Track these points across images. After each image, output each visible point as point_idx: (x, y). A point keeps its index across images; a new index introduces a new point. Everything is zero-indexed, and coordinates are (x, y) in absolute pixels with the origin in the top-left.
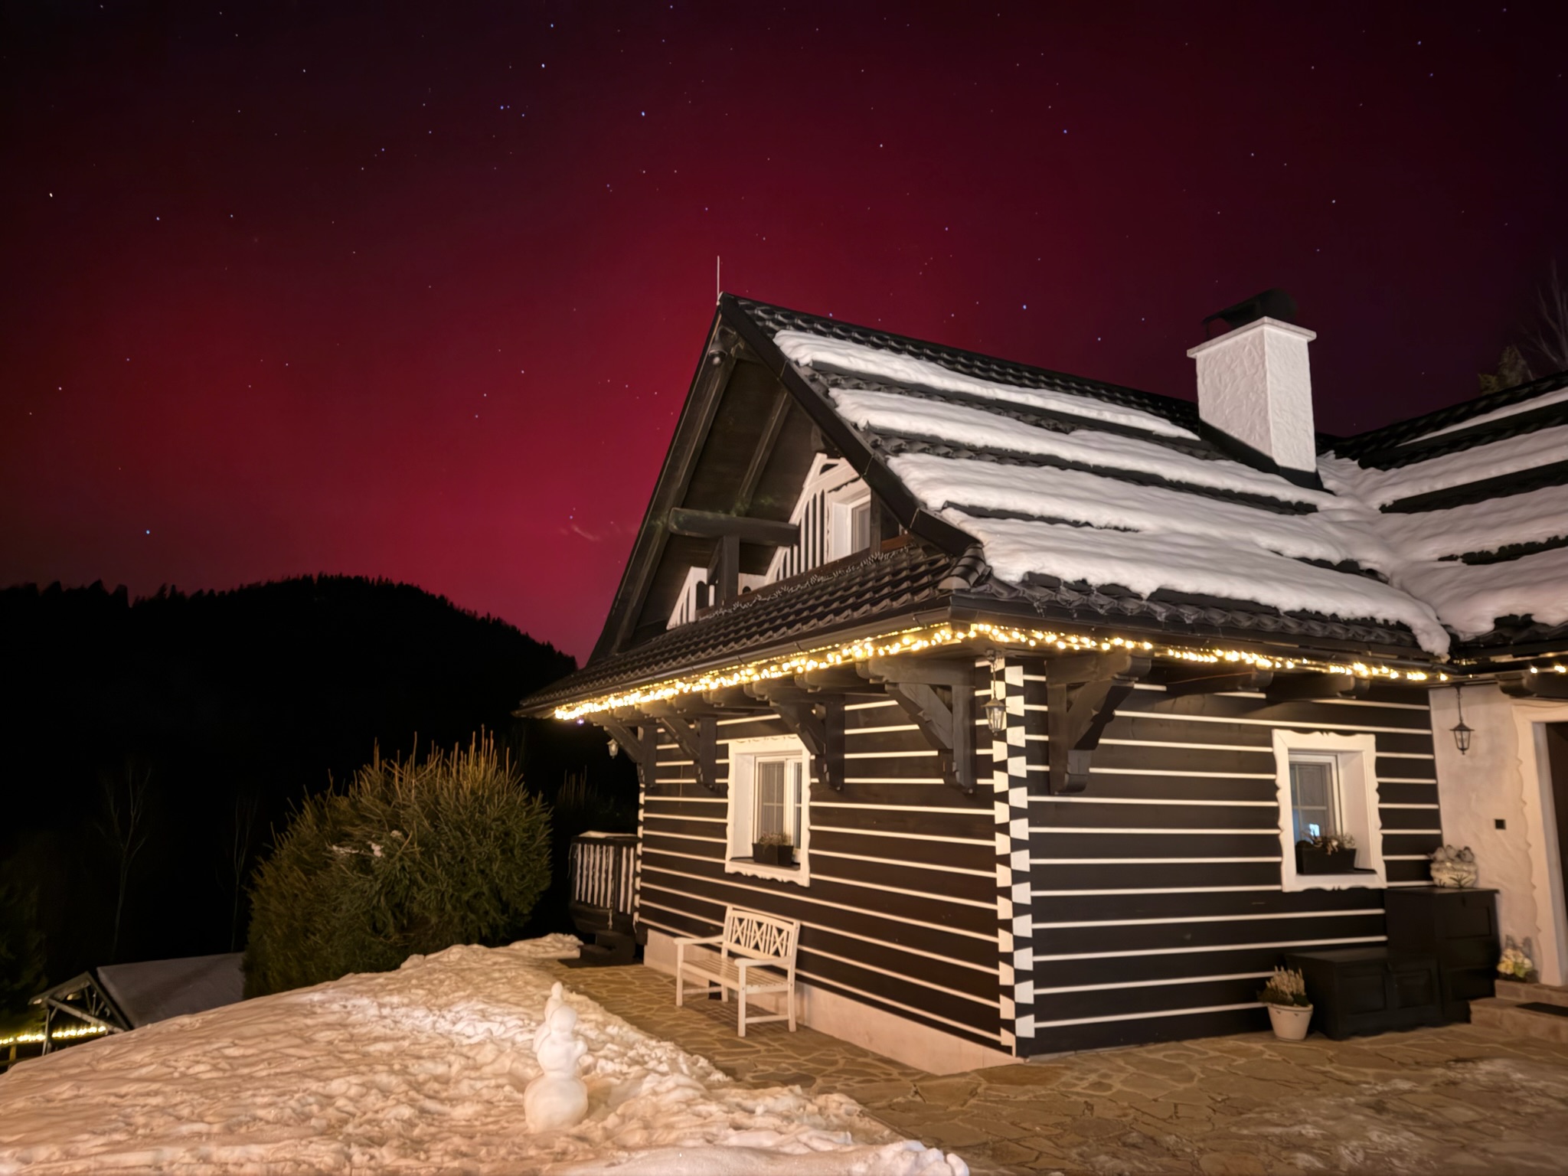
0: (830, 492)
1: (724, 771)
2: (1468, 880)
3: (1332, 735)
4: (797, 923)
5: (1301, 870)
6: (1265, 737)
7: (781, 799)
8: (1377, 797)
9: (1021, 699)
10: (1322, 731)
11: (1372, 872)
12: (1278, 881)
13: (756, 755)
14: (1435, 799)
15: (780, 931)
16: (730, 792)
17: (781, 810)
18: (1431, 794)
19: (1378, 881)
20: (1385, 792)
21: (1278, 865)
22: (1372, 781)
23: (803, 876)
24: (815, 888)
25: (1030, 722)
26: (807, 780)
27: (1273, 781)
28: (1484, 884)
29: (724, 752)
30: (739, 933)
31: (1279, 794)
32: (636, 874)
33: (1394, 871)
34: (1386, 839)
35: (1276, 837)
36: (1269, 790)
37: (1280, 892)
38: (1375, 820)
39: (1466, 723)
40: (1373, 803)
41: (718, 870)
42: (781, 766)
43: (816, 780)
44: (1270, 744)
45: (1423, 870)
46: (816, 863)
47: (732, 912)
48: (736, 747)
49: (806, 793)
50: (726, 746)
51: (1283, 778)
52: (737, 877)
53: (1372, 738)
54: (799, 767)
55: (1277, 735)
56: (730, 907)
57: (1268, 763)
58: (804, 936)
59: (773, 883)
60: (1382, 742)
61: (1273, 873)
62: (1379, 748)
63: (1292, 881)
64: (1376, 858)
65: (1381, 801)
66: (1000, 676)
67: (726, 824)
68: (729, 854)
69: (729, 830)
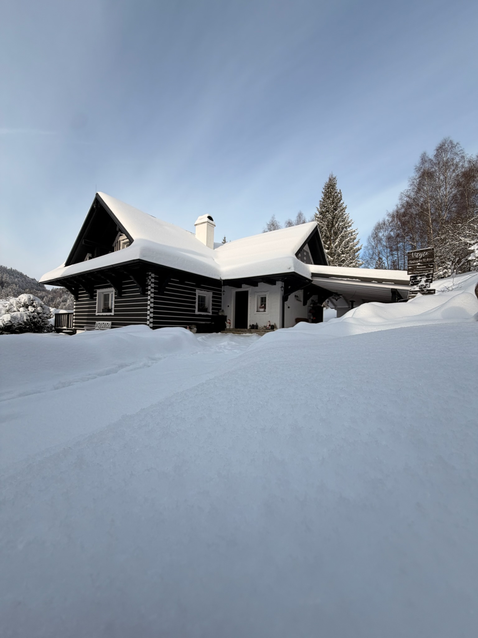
0: (121, 240)
1: (96, 296)
2: (223, 314)
3: (206, 291)
4: (111, 322)
5: (199, 311)
6: (195, 290)
7: (108, 301)
8: (212, 301)
9: (154, 279)
10: (204, 291)
11: (210, 312)
12: (195, 312)
13: (103, 293)
14: (221, 303)
15: (108, 324)
16: (97, 300)
17: (108, 303)
18: (220, 302)
19: (210, 314)
20: (213, 301)
21: (195, 310)
22: (211, 299)
23: (112, 314)
24: (115, 315)
25: (155, 283)
26: (114, 296)
27: (195, 297)
28: (225, 315)
29: (96, 292)
30: (99, 326)
31: (196, 299)
32: (73, 319)
33: (213, 313)
34: (212, 308)
35: (195, 306)
36: (195, 299)
37: (195, 314)
38: (211, 305)
39: (225, 291)
40: (211, 302)
41: (95, 315)
42: (109, 295)
43: (116, 296)
44: (195, 291)
45: (217, 313)
46: (115, 311)
47: (97, 322)
48: (99, 291)
49: (114, 298)
50: (96, 291)
51: (197, 297)
52: (99, 316)
53: (212, 293)
54: (112, 294)
55: (197, 290)
56: (96, 321)
57: (195, 294)
59: (106, 316)
60: (214, 293)
61: (194, 311)
62: (213, 294)
63: (197, 313)
64: (211, 311)
65: (212, 302)
66: (150, 275)
67: (96, 306)
68: (97, 312)
69: (97, 307)
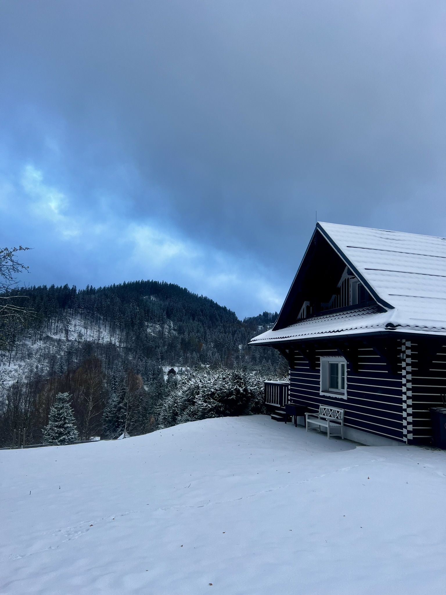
0: (351, 278)
1: (319, 365)
4: (343, 410)
7: (337, 374)
9: (410, 350)
13: (329, 362)
15: (338, 412)
16: (321, 372)
17: (337, 378)
23: (345, 397)
24: (349, 400)
25: (412, 356)
26: (346, 369)
29: (318, 360)
30: (324, 412)
32: (288, 395)
41: (318, 395)
42: (337, 365)
46: (349, 393)
47: (322, 407)
48: (322, 358)
49: (346, 374)
50: (319, 358)
52: (324, 396)
54: (343, 365)
56: (321, 405)
58: (346, 413)
59: (336, 399)
66: (404, 344)
67: (320, 381)
68: (321, 390)
69: (321, 383)
